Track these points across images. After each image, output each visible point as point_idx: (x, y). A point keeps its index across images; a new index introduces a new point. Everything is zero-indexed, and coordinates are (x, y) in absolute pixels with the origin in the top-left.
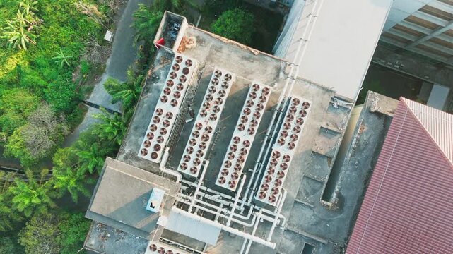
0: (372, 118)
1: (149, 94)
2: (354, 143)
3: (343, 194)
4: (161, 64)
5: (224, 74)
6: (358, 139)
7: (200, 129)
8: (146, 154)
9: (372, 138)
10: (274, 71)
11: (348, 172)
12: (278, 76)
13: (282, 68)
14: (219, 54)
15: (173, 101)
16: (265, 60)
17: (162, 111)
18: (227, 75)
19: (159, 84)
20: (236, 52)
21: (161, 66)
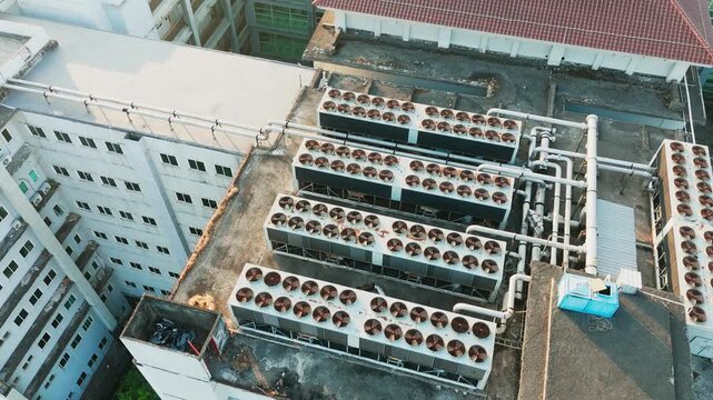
0: (344, 51)
1: (326, 391)
2: (386, 68)
3: (470, 74)
4: (250, 369)
5: (280, 210)
6: (378, 64)
7: (400, 243)
8: (482, 350)
9: (375, 50)
10: (271, 163)
11: (433, 71)
12: (279, 157)
13: (264, 152)
14: (232, 252)
15: (344, 301)
16: (248, 178)
17: (369, 323)
18: (282, 205)
19: (300, 370)
20: (229, 223)
21: (256, 368)
